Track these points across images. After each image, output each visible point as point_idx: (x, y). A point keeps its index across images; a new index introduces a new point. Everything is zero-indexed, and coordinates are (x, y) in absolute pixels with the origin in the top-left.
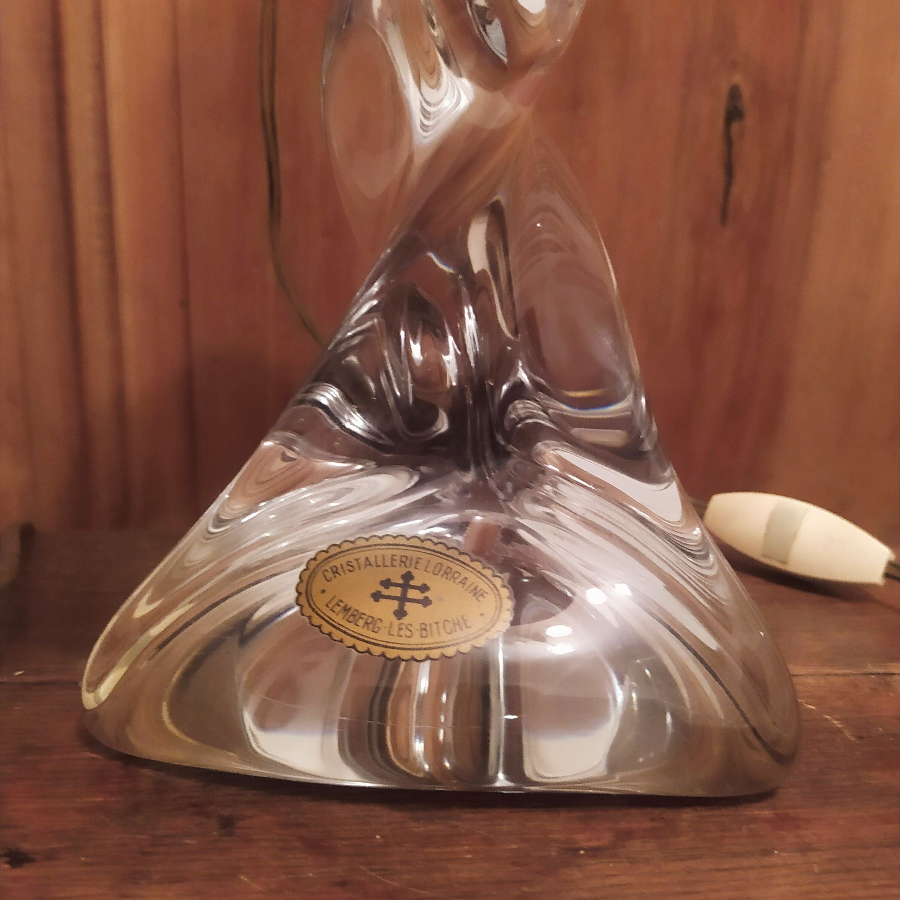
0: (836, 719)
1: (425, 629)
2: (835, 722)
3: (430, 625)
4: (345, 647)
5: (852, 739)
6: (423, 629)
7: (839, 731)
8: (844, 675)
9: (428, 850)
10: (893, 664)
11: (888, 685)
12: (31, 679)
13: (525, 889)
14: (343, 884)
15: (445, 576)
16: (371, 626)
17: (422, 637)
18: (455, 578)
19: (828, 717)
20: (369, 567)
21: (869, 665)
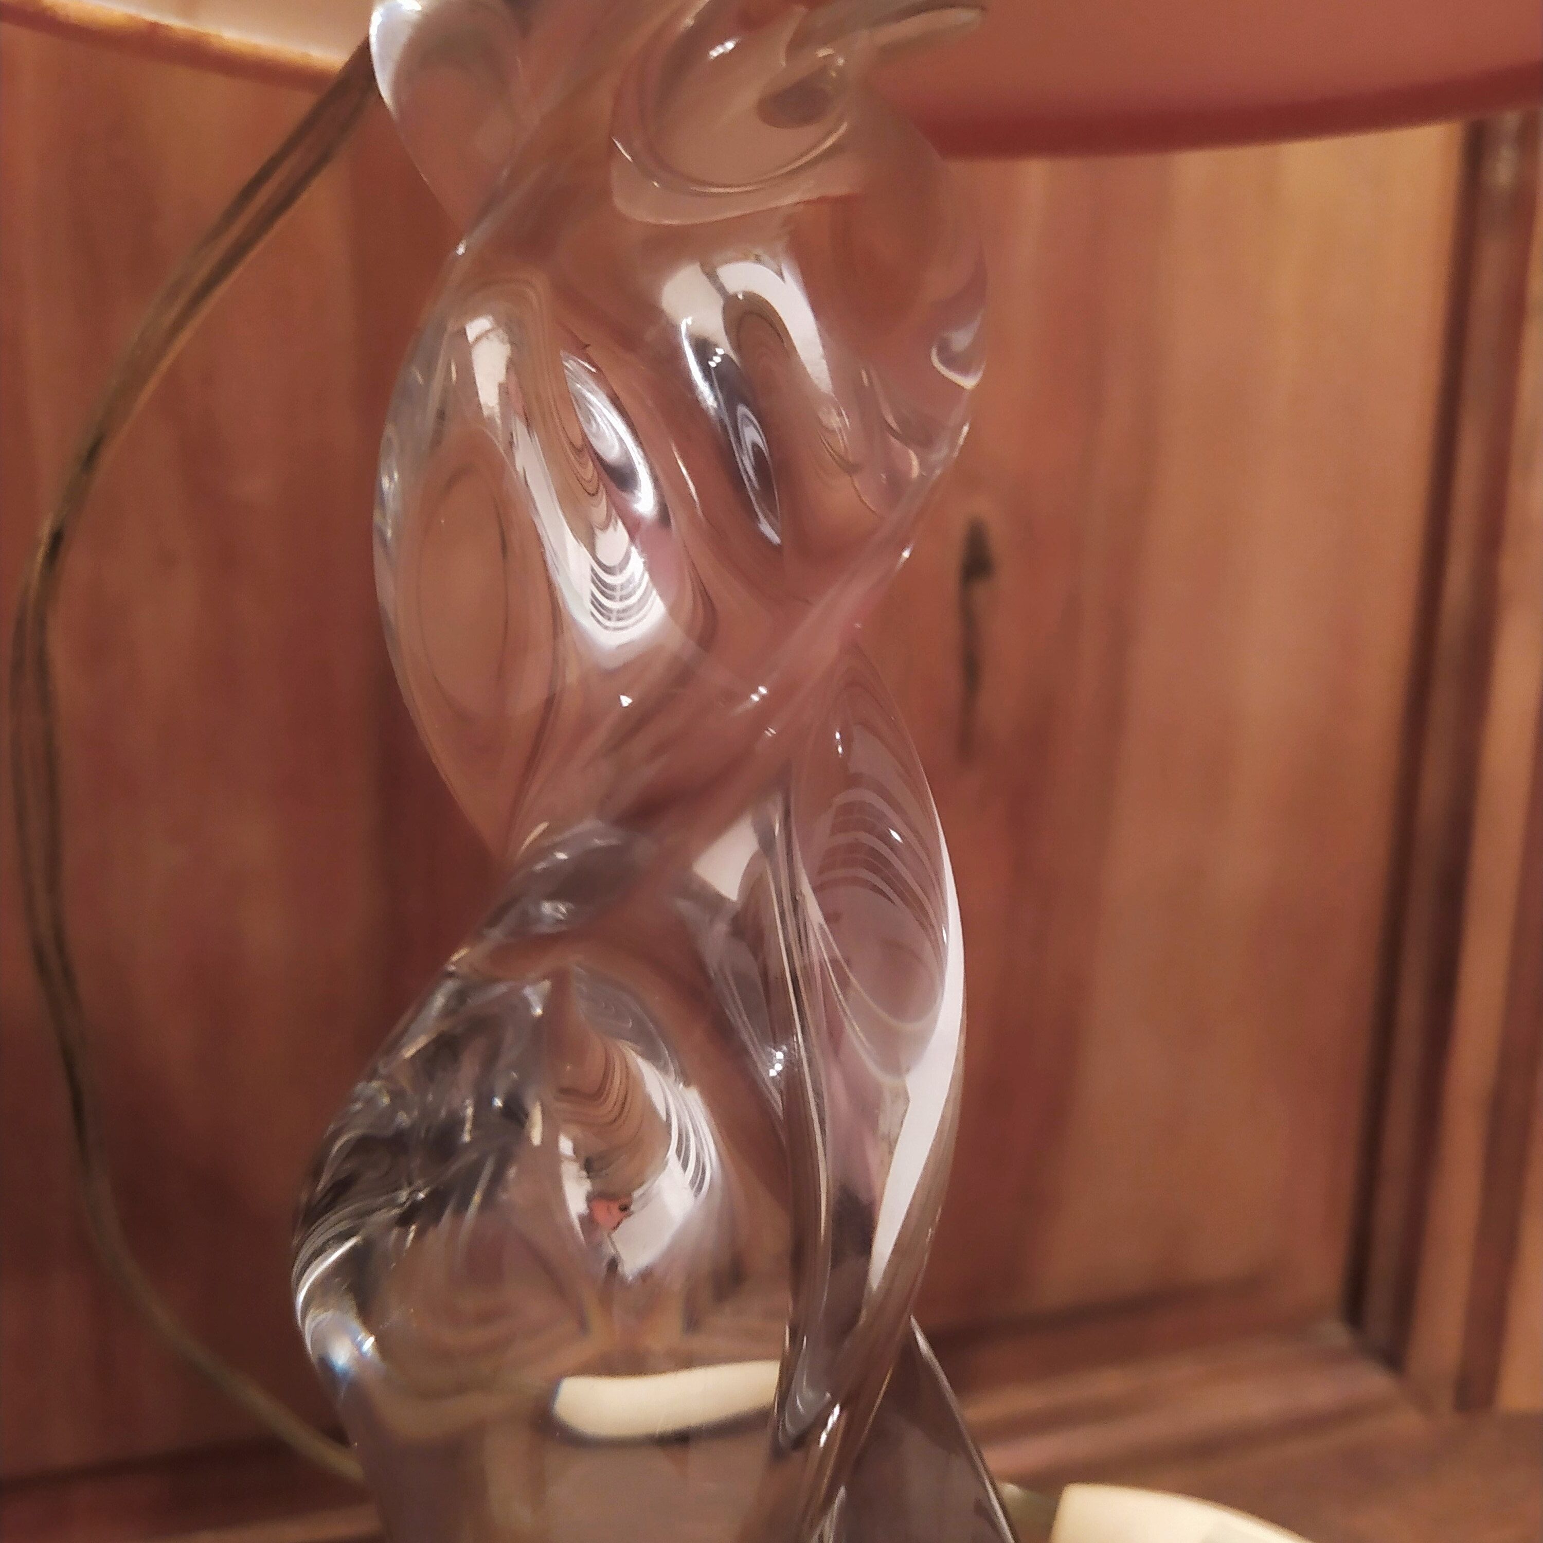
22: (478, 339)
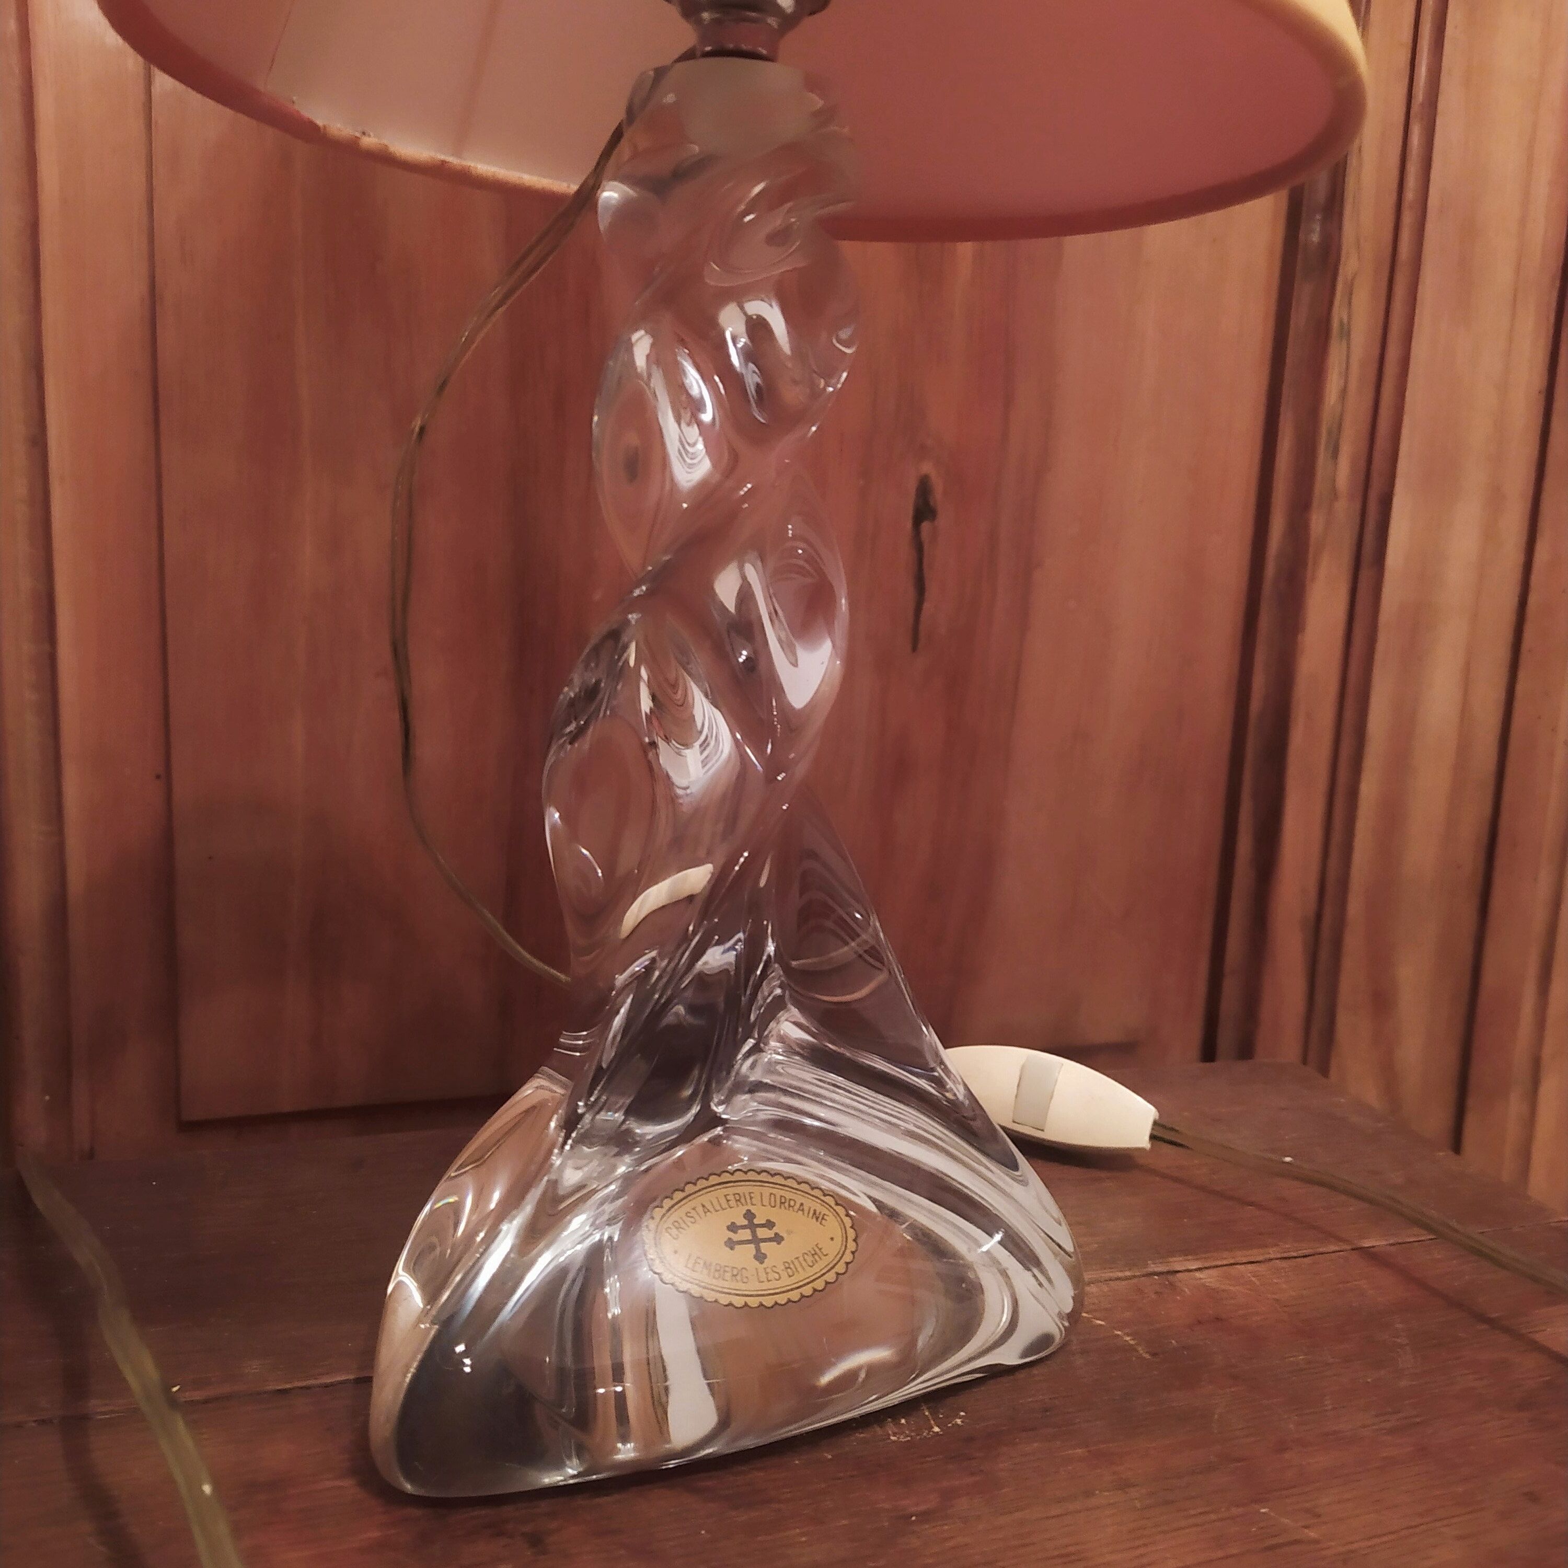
0: (1128, 1335)
1: (789, 1268)
2: (1128, 1339)
3: (793, 1262)
4: (723, 1307)
5: (1147, 1357)
6: (787, 1268)
7: (1132, 1349)
8: (1127, 1278)
9: (759, 1538)
10: (1176, 1259)
11: (1172, 1285)
15: (783, 1206)
16: (739, 1278)
17: (790, 1276)
18: (793, 1207)
19: (1119, 1333)
20: (708, 1213)
21: (1150, 1263)
22: (637, 341)
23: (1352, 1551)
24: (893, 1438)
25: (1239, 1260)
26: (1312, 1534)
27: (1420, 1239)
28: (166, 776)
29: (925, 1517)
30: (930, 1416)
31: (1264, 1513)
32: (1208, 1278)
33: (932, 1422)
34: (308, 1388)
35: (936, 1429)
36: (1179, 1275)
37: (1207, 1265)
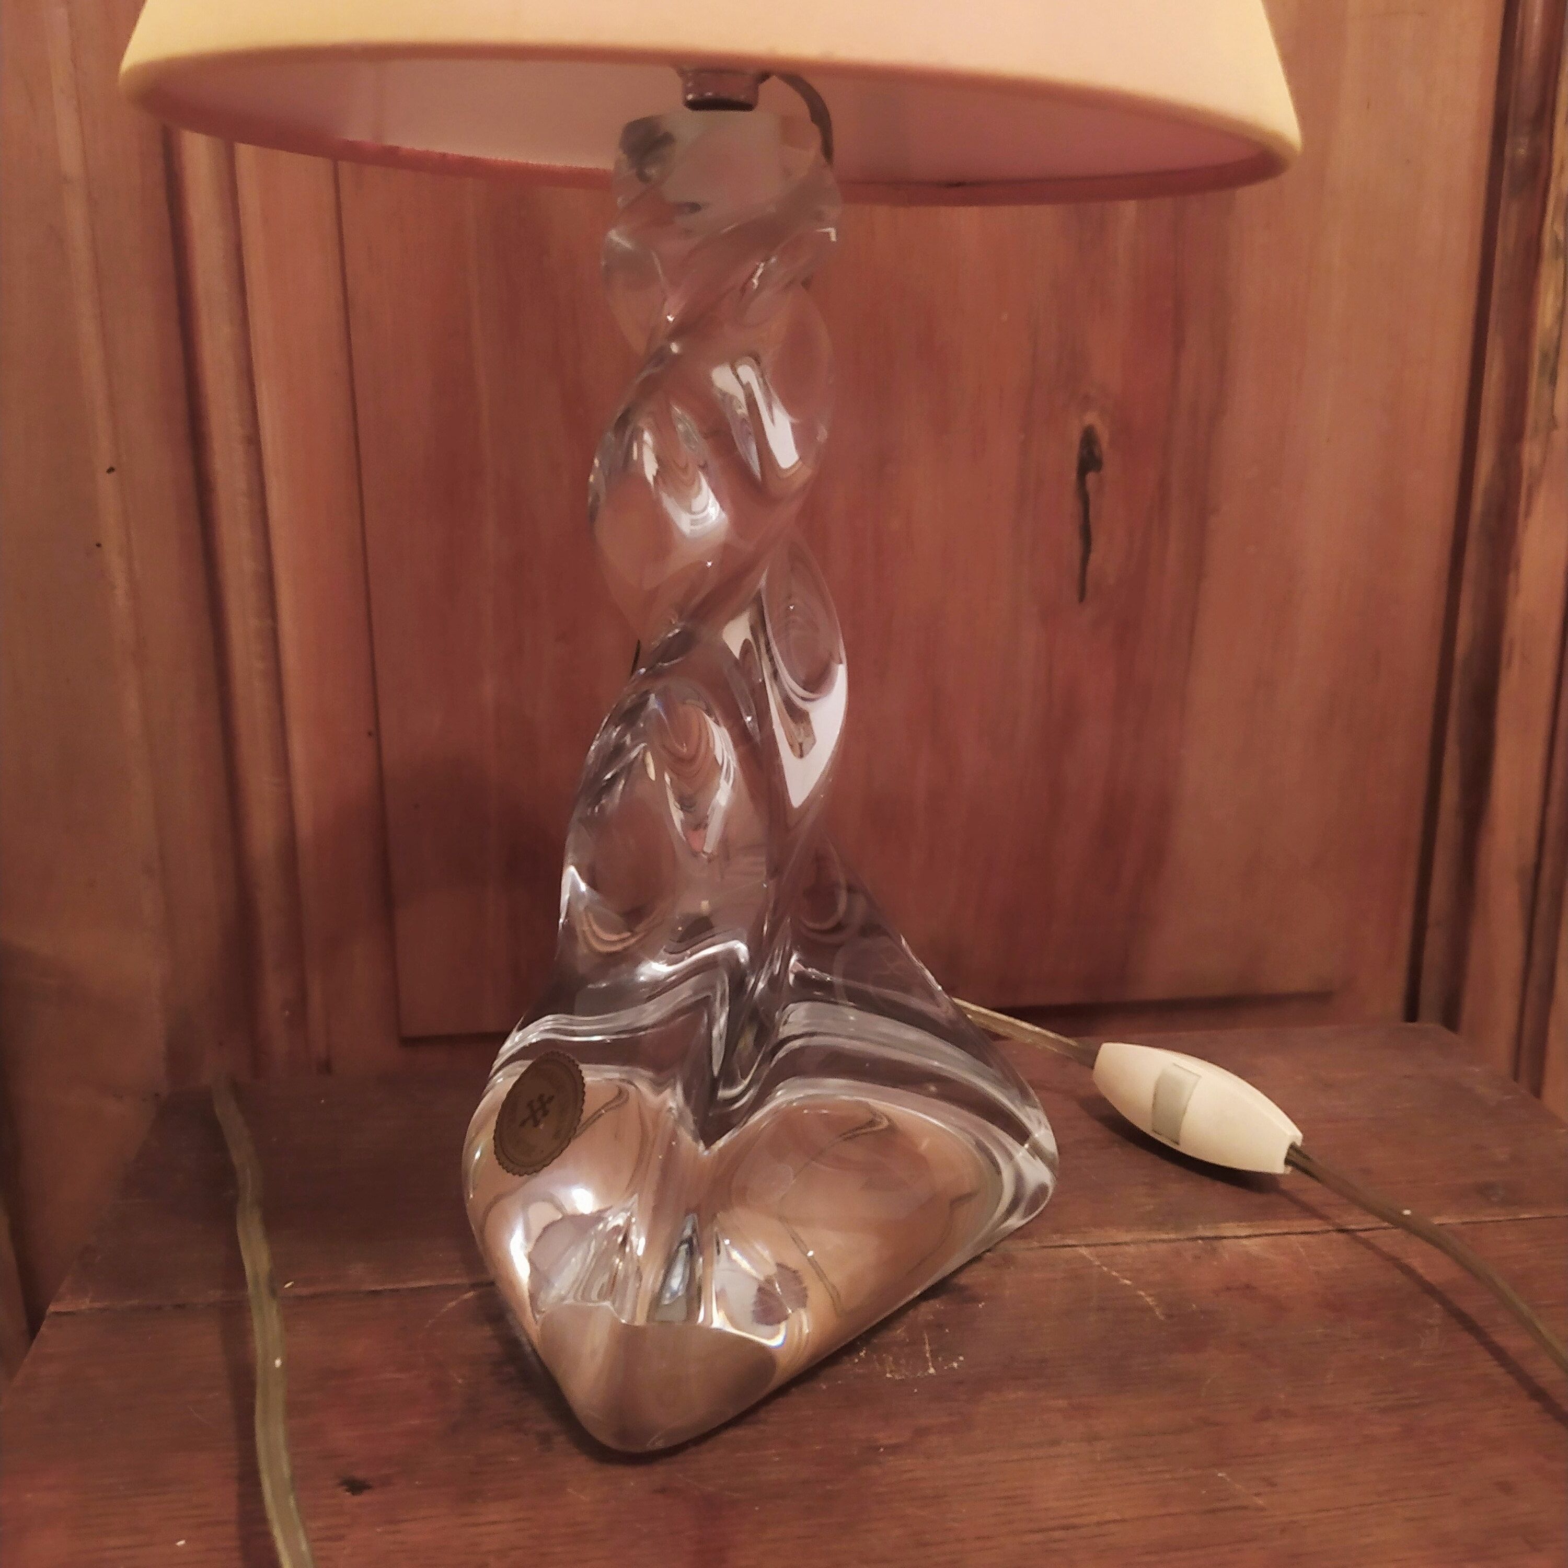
0: (1151, 1295)
2: (1149, 1299)
5: (1162, 1318)
7: (1150, 1309)
8: (1171, 1241)
9: (738, 1455)
10: (1227, 1224)
11: (1214, 1250)
12: (305, 1291)
13: (829, 1487)
14: (663, 1491)
19: (1142, 1293)
21: (1200, 1226)
23: (1295, 1522)
24: (888, 1375)
25: (1293, 1230)
26: (1260, 1502)
27: (1497, 1218)
28: (375, 734)
29: (894, 1449)
30: (930, 1359)
31: (1222, 1477)
32: (1254, 1246)
33: (930, 1364)
34: (397, 1290)
35: (932, 1371)
36: (1225, 1242)
37: (1257, 1233)
